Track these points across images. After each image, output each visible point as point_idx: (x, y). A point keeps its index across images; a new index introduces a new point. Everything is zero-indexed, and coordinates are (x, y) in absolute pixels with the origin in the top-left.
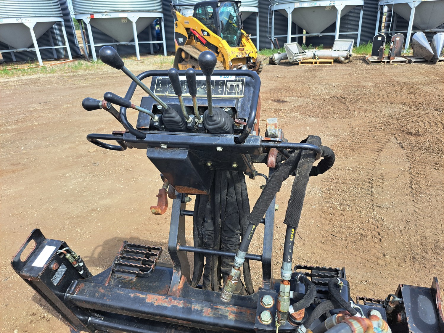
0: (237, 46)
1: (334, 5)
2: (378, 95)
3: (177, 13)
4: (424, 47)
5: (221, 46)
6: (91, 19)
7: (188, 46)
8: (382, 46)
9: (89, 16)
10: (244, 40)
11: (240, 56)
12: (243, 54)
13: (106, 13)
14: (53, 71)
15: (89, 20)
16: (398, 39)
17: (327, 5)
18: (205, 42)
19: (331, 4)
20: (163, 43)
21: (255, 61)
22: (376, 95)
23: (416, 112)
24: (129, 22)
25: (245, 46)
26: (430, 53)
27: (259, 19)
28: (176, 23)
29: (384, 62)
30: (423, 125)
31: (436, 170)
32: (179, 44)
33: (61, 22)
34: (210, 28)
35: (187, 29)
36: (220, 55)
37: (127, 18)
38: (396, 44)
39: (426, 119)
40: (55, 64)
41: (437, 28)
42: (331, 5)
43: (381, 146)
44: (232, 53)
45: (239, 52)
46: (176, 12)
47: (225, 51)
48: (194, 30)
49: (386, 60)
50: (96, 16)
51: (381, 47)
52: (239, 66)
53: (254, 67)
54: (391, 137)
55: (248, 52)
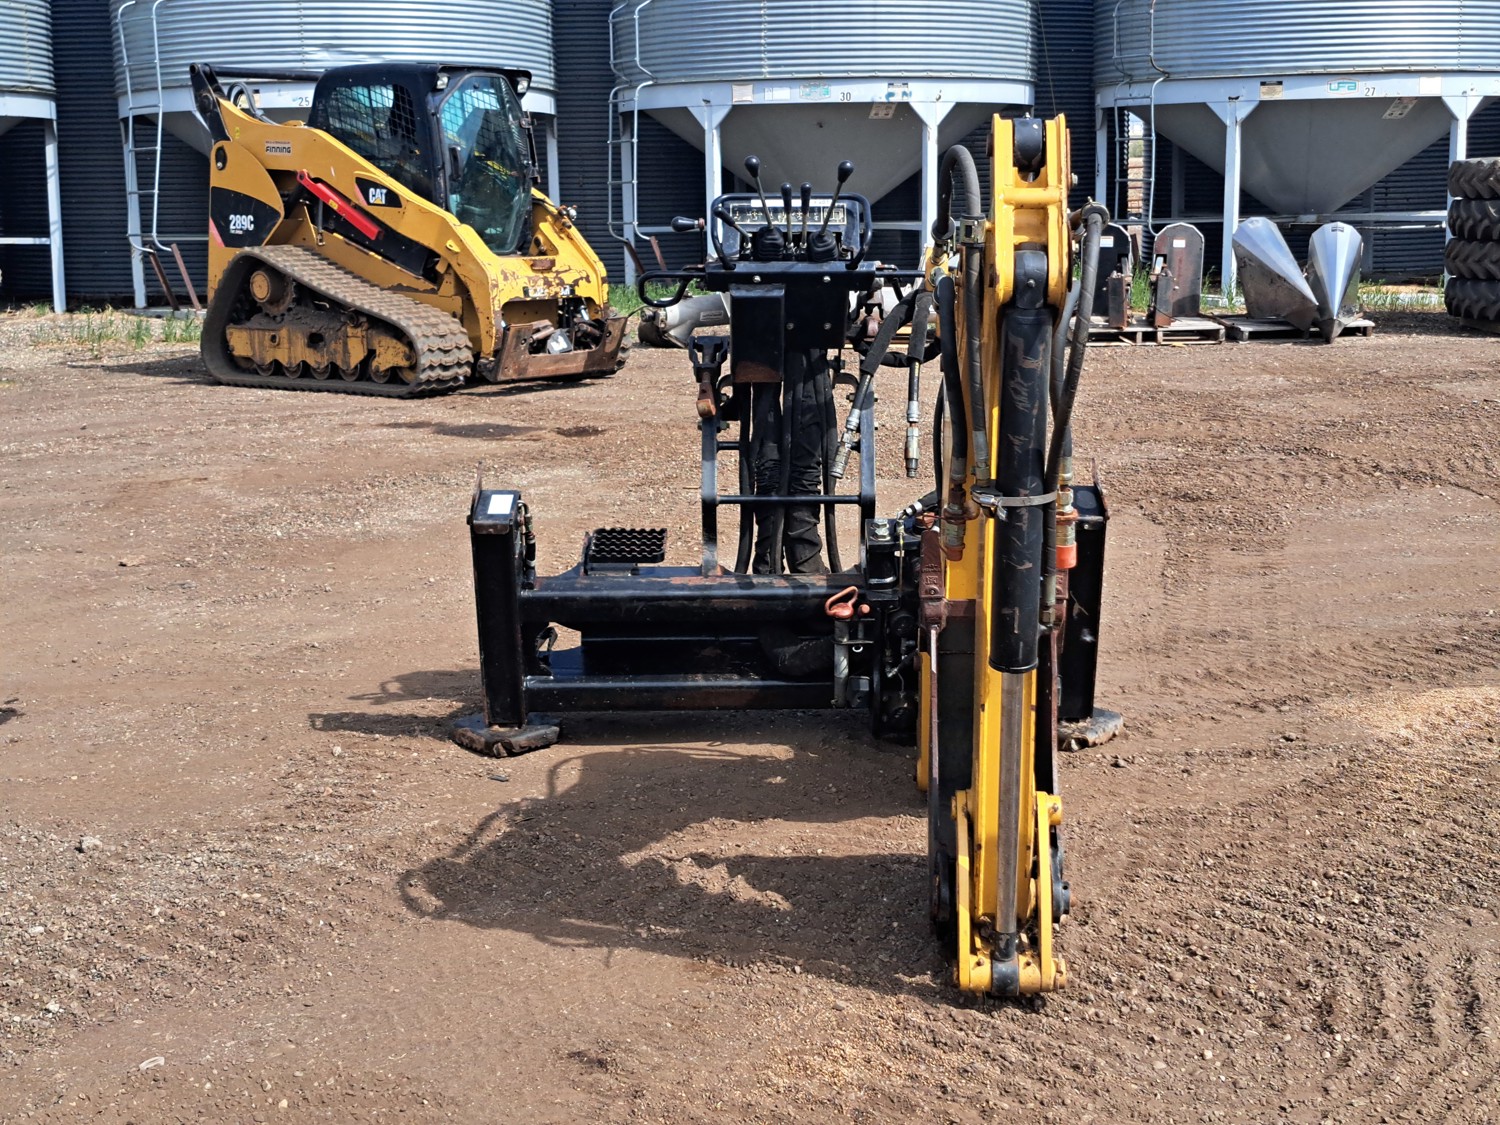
1: (905, 99)
5: (456, 249)
8: (1120, 270)
10: (546, 228)
11: (539, 292)
12: (548, 284)
17: (878, 100)
18: (372, 231)
19: (891, 95)
21: (599, 316)
26: (1304, 298)
28: (221, 150)
36: (448, 287)
38: (1175, 264)
42: (892, 99)
45: (532, 274)
46: (221, 101)
48: (317, 180)
49: (1140, 330)
51: (1115, 274)
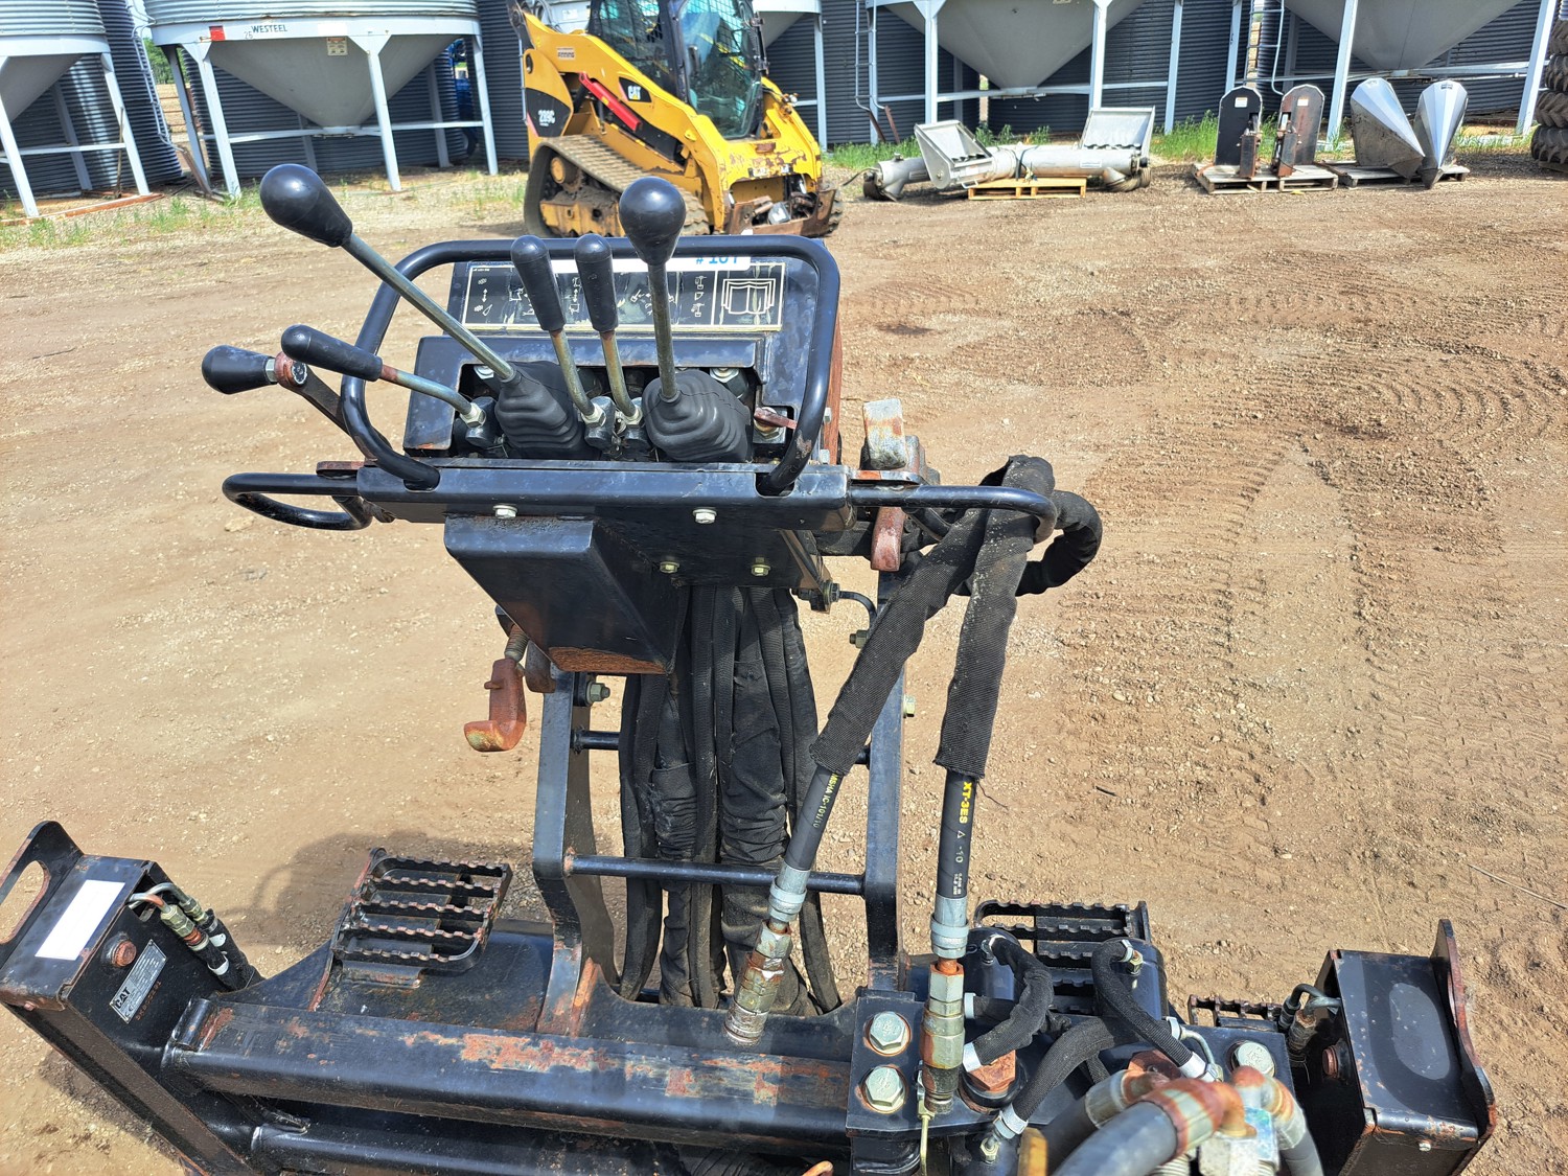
2: (1242, 301)
3: (531, 18)
4: (1391, 131)
5: (693, 138)
6: (213, 42)
7: (575, 137)
8: (1252, 128)
9: (207, 33)
10: (772, 114)
11: (763, 172)
12: (770, 164)
13: (268, 22)
14: (76, 237)
15: (206, 46)
16: (1303, 102)
18: (633, 123)
20: (481, 128)
21: (813, 190)
22: (1233, 301)
23: (1370, 356)
24: (356, 54)
25: (779, 134)
26: (1412, 150)
27: (824, 39)
28: (528, 56)
29: (1258, 185)
30: (1393, 399)
31: (1439, 554)
32: (543, 131)
33: (100, 54)
34: (650, 74)
35: (570, 78)
36: (691, 170)
37: (347, 37)
38: (1298, 121)
39: (1404, 378)
40: (83, 212)
41: (1433, 63)
43: (1257, 478)
44: (733, 161)
45: (756, 156)
46: (527, 15)
47: (706, 153)
48: (593, 80)
49: (1265, 179)
50: (232, 33)
51: (1248, 132)
52: (760, 206)
53: (811, 210)
54: (1288, 445)
55: (787, 159)
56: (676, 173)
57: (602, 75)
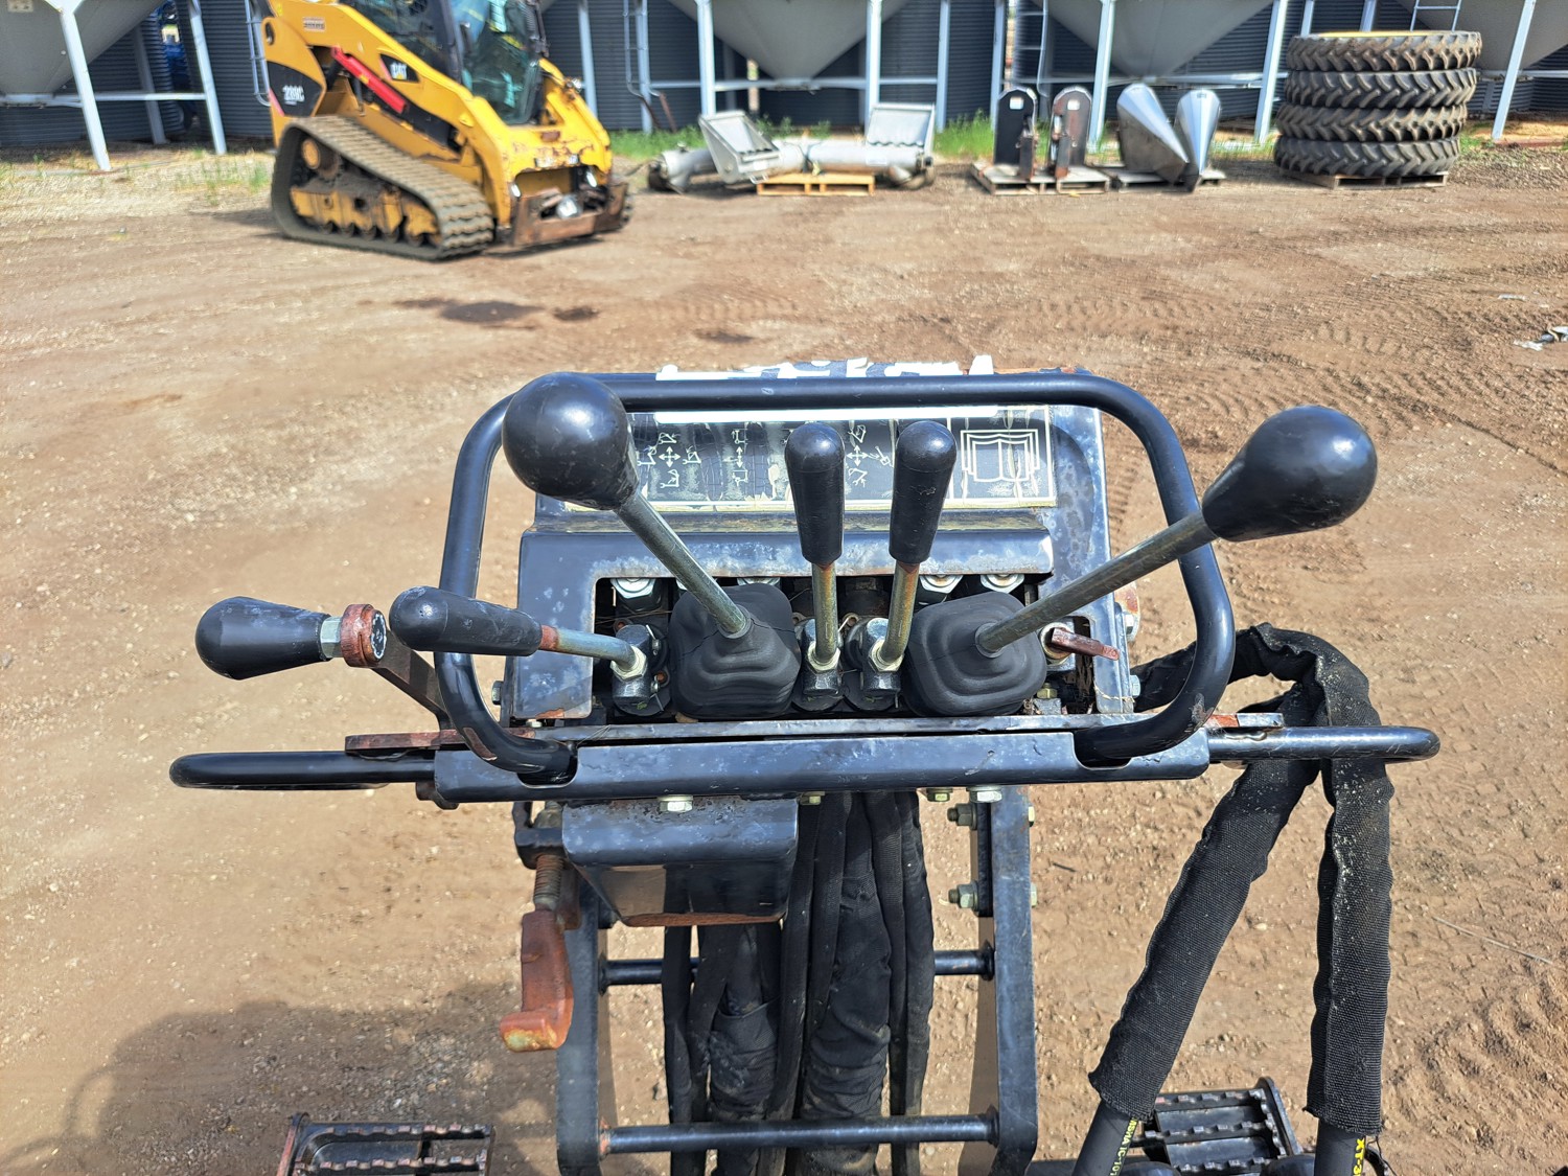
0: (527, 123)
2: (1053, 307)
4: (1155, 136)
5: (469, 123)
7: (330, 118)
8: (1027, 129)
10: (554, 100)
11: (548, 162)
12: (556, 153)
16: (1072, 106)
18: (399, 105)
20: (204, 101)
21: (604, 181)
22: (1046, 308)
23: (1187, 363)
24: (45, 11)
25: (562, 121)
26: (1176, 156)
29: (1037, 186)
30: (1222, 411)
31: (1309, 573)
32: (289, 110)
35: (319, 52)
36: (467, 158)
39: (1224, 386)
41: (1176, 71)
44: (516, 150)
45: (540, 144)
47: (485, 140)
48: (349, 55)
49: (1045, 180)
51: (1025, 134)
52: (548, 198)
53: (602, 204)
55: (574, 149)
56: (451, 160)
57: (359, 50)
